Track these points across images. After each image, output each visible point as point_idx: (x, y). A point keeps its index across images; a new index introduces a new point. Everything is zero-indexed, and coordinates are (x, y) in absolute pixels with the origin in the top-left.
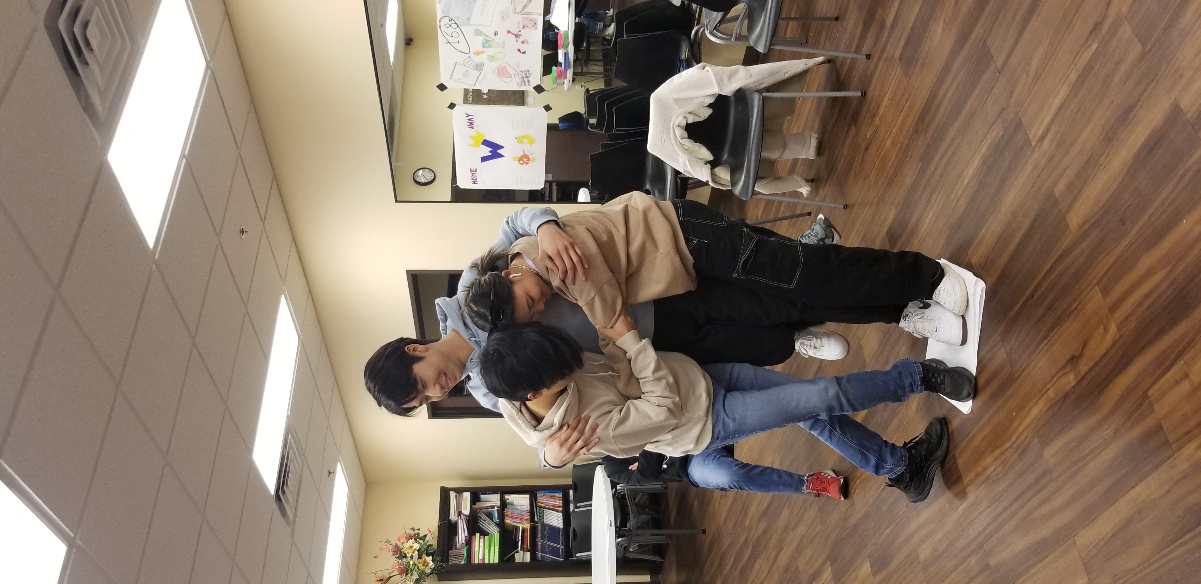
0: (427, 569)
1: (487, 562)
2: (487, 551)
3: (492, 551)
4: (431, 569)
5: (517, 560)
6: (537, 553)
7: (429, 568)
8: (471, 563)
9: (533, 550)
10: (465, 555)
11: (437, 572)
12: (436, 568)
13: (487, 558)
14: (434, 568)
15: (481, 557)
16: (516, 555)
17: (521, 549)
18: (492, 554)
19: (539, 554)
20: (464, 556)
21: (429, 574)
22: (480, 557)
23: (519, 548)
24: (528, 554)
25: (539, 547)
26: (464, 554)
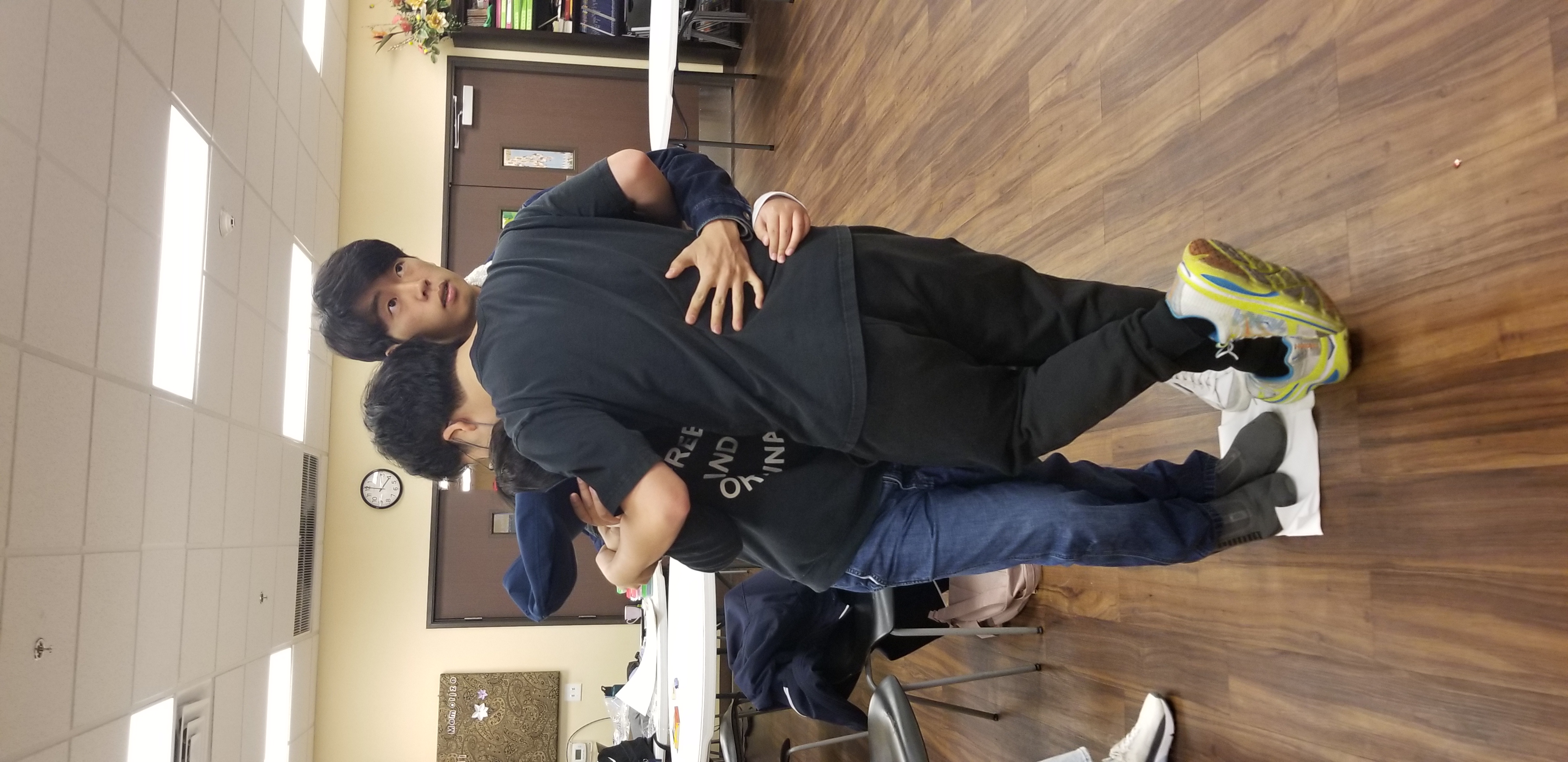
0: (439, 28)
1: (516, 27)
2: (517, 14)
3: (523, 15)
4: (444, 28)
5: (555, 30)
6: (581, 24)
7: (441, 27)
8: (497, 27)
9: (577, 19)
10: (489, 16)
11: (452, 32)
12: (451, 28)
13: (516, 23)
14: (448, 28)
15: (509, 21)
16: (554, 23)
17: (561, 16)
18: (523, 19)
19: (584, 25)
20: (487, 18)
21: (442, 35)
22: (507, 21)
23: (559, 16)
24: (570, 23)
25: (585, 18)
26: (486, 16)
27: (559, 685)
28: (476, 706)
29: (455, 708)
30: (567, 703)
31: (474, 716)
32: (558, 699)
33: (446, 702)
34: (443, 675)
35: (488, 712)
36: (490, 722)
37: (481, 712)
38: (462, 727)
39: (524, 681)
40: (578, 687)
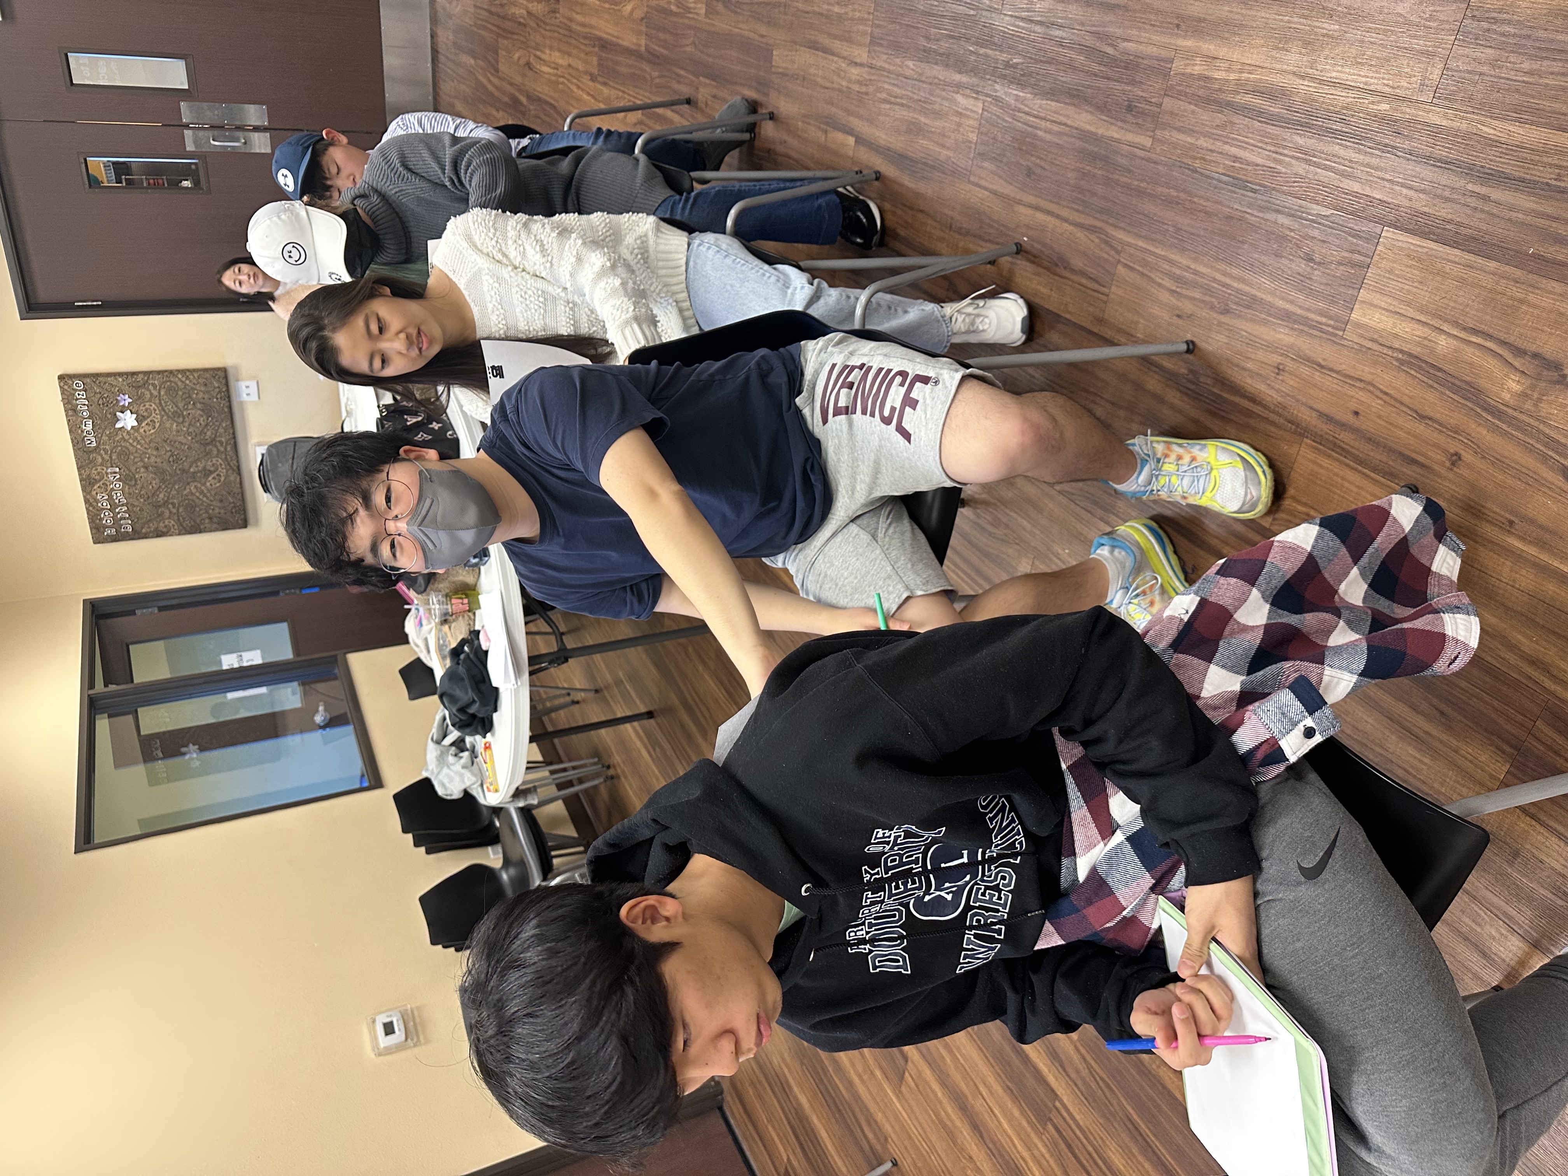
27: (227, 385)
28: (118, 414)
29: (89, 418)
30: (241, 403)
31: (119, 425)
32: (230, 401)
33: (75, 410)
34: (61, 378)
35: (136, 419)
36: (142, 430)
37: (128, 420)
38: (105, 438)
39: (179, 383)
40: (253, 384)
